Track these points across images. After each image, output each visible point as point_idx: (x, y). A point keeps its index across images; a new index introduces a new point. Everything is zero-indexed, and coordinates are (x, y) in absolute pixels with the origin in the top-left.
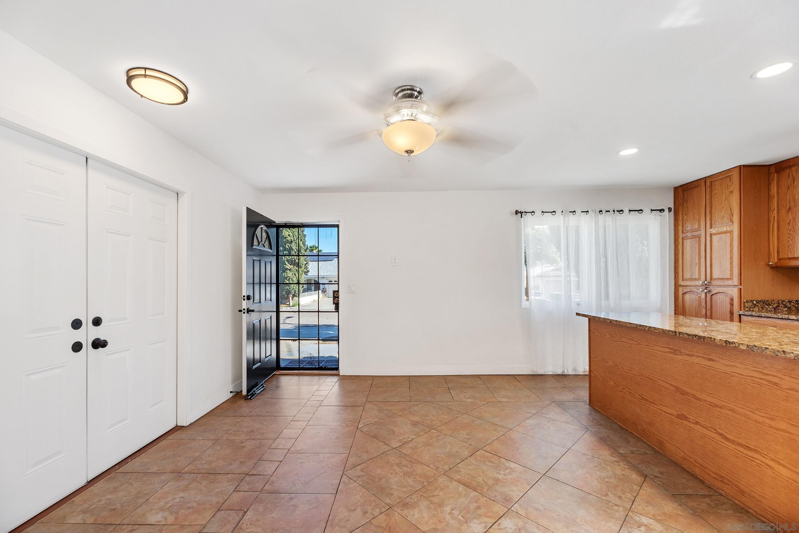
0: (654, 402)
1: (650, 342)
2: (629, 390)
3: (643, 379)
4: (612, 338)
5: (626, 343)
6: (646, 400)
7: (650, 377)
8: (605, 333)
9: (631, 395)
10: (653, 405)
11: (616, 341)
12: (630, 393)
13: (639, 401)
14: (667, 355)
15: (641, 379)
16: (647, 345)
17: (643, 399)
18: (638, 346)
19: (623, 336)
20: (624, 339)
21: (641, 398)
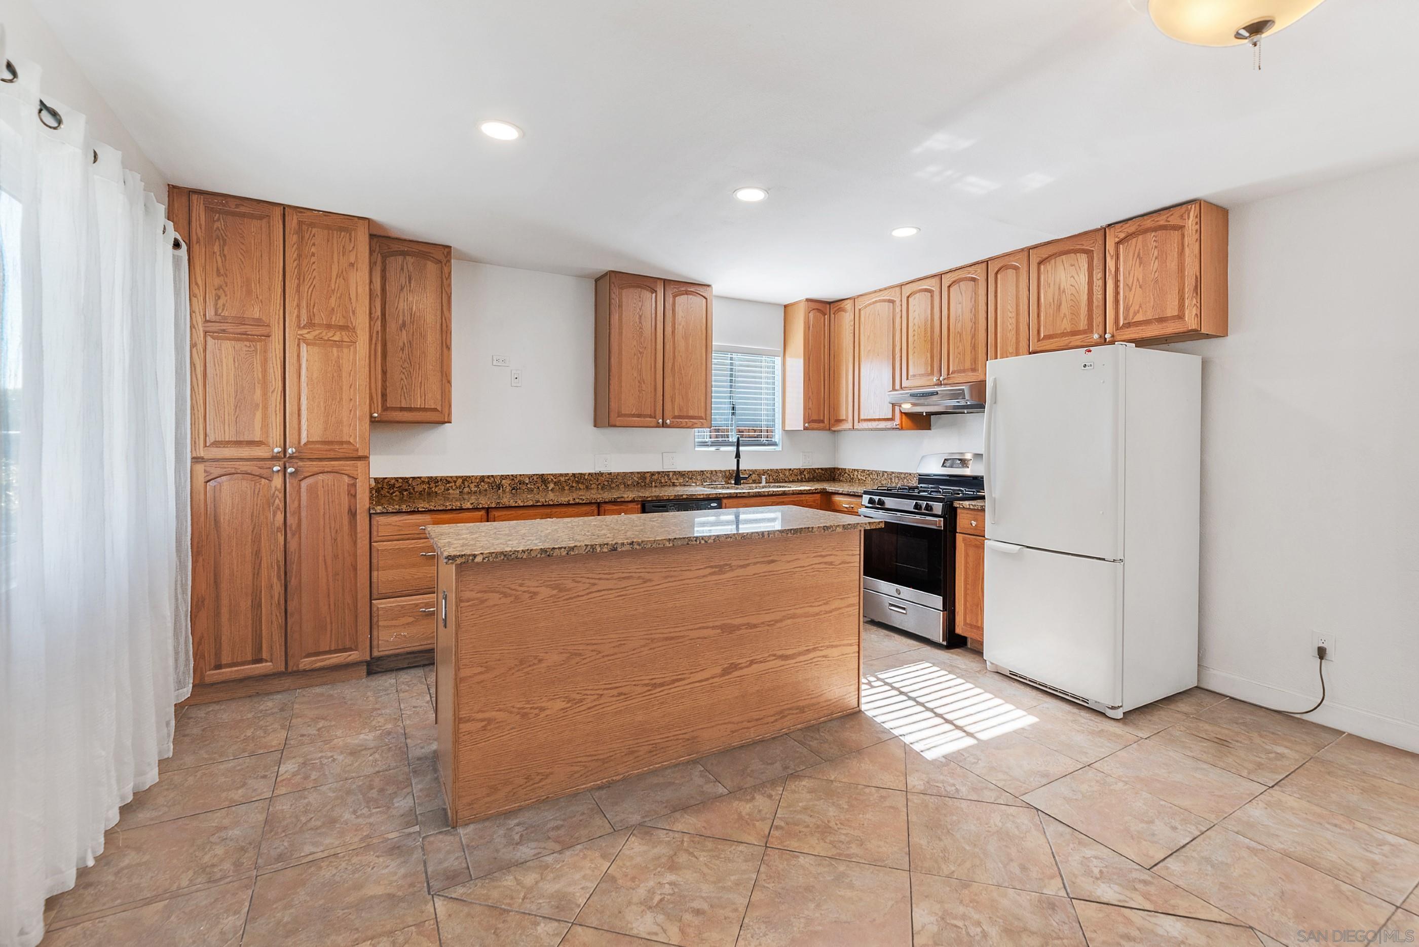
0: (679, 677)
1: (673, 569)
2: (615, 692)
3: (654, 648)
4: (562, 594)
5: (611, 589)
6: (662, 685)
7: (672, 635)
8: (532, 589)
9: (623, 697)
10: (676, 684)
11: (578, 596)
12: (620, 694)
13: (644, 698)
14: (709, 578)
15: (651, 649)
16: (666, 577)
17: (655, 686)
18: (645, 585)
19: (600, 579)
20: (602, 585)
21: (650, 688)
